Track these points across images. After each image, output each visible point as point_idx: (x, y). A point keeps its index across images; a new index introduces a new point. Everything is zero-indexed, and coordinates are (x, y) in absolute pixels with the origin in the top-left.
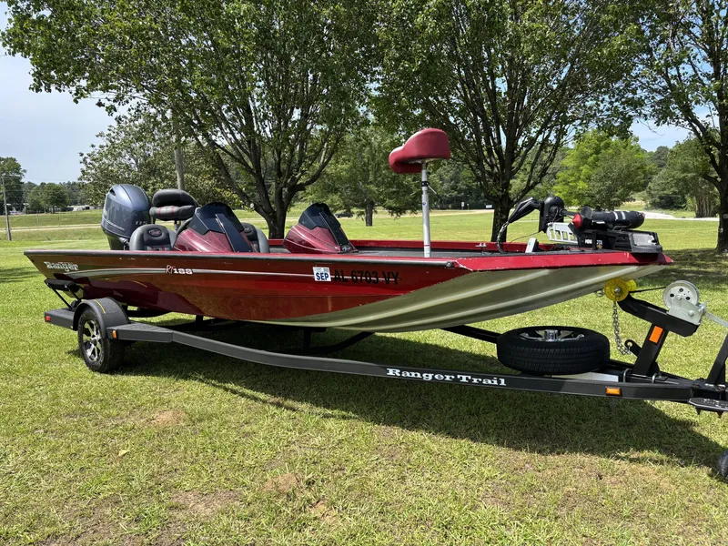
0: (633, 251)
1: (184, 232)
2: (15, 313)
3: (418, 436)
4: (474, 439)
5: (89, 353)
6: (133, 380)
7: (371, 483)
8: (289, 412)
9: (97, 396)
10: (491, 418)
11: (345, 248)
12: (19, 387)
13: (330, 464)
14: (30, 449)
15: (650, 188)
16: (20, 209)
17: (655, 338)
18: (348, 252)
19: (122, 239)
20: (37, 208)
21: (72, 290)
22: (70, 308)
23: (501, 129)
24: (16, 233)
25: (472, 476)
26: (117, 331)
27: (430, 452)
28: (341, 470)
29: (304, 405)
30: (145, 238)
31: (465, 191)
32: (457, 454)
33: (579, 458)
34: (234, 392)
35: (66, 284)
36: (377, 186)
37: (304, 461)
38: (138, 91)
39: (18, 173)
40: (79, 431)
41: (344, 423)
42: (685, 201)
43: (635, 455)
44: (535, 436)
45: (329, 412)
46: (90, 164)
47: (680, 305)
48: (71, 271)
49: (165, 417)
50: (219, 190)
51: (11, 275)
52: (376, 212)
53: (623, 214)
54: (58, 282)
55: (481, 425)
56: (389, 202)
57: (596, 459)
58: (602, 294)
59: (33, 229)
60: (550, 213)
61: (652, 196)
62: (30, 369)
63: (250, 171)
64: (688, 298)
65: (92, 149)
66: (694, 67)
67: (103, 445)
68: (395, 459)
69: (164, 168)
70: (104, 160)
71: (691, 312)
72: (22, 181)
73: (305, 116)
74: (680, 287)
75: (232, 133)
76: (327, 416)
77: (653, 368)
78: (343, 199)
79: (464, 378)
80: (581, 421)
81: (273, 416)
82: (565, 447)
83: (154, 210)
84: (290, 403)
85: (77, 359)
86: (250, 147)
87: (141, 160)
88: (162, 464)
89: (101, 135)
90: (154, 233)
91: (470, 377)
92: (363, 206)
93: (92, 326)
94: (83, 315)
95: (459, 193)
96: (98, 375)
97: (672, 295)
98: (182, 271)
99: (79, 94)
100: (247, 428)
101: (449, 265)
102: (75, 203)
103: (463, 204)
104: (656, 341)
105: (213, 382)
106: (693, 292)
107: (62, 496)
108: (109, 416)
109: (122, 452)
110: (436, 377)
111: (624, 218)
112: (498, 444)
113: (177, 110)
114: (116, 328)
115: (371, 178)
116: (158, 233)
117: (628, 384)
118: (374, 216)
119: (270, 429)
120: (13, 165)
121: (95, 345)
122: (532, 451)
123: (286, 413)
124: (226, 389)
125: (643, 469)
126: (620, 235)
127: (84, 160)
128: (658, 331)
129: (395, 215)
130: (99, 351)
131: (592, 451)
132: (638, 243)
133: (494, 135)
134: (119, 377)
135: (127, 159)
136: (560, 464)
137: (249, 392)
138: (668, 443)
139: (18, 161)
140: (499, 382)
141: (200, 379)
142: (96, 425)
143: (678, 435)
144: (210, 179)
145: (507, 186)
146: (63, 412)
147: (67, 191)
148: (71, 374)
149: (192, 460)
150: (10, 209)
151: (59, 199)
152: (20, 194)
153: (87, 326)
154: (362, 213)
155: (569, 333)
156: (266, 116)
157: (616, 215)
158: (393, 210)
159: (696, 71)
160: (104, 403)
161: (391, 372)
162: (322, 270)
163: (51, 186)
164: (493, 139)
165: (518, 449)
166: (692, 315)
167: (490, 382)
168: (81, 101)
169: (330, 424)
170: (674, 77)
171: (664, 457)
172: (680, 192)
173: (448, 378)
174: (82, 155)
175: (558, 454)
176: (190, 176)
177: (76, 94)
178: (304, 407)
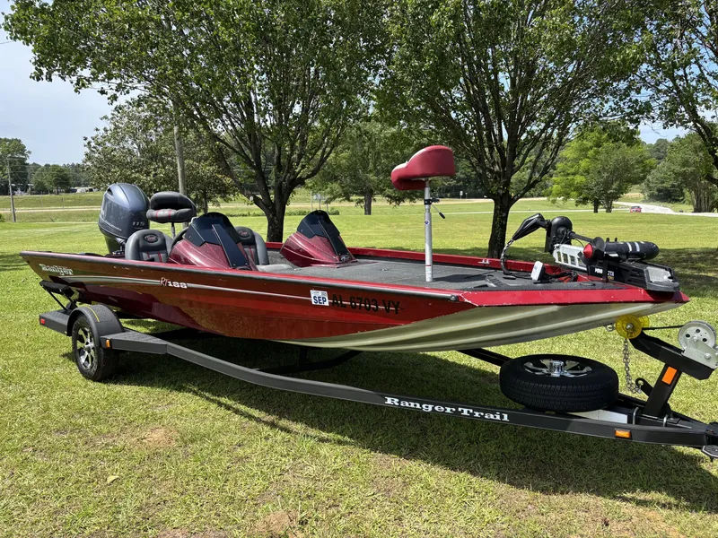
0: (648, 288)
1: (179, 243)
2: (12, 307)
3: (416, 467)
4: (473, 473)
5: (83, 360)
6: (125, 390)
7: (367, 524)
8: (283, 434)
9: (89, 409)
10: (492, 448)
11: (343, 258)
12: (11, 395)
13: (324, 499)
14: (17, 471)
15: (648, 180)
16: (24, 189)
17: (667, 379)
18: (346, 262)
19: (119, 240)
20: (41, 190)
21: (68, 293)
22: (65, 311)
23: (503, 126)
24: (20, 213)
25: (472, 519)
26: (111, 341)
27: (427, 487)
28: (335, 506)
29: (299, 426)
30: (141, 244)
31: (463, 180)
32: (456, 490)
33: (585, 498)
34: (228, 408)
35: (61, 287)
36: (377, 174)
37: (298, 495)
38: (139, 82)
39: (23, 154)
40: (68, 451)
41: (339, 449)
42: (683, 194)
43: (642, 496)
44: (537, 469)
45: (324, 435)
46: (94, 147)
47: (696, 347)
48: (66, 275)
49: (156, 436)
50: (220, 176)
51: (12, 262)
52: (375, 200)
53: (637, 245)
54: (54, 284)
55: (481, 455)
56: (389, 191)
57: (601, 501)
58: (613, 328)
59: (38, 210)
60: (557, 234)
61: (650, 188)
62: (22, 374)
63: (251, 164)
64: (705, 340)
65: (96, 133)
66: (700, 66)
67: (92, 469)
68: (392, 494)
69: (166, 154)
70: (108, 145)
71: (708, 355)
72: (27, 162)
73: (305, 110)
74: (696, 328)
75: (233, 125)
76: (322, 440)
77: (665, 410)
78: (343, 187)
79: (465, 411)
80: (585, 454)
81: (266, 438)
82: (569, 485)
83: (151, 213)
84: (284, 423)
85: (71, 363)
86: (250, 140)
87: (143, 145)
88: (151, 494)
89: (106, 117)
90: (149, 239)
91: (471, 411)
92: (362, 193)
93: (86, 333)
94: (77, 322)
95: (458, 182)
96: (91, 384)
97: (688, 336)
98: (176, 284)
99: (81, 84)
100: (240, 451)
101: (453, 298)
102: (79, 185)
103: (461, 193)
104: (669, 383)
105: (207, 394)
106: (710, 334)
107: (47, 530)
108: (99, 433)
109: (111, 478)
110: (436, 408)
111: (638, 250)
112: (499, 480)
113: (178, 102)
114: (110, 337)
115: (371, 166)
116: (154, 238)
117: (638, 427)
118: (373, 204)
119: (264, 454)
120: (17, 147)
121: (89, 352)
122: (535, 490)
123: (281, 435)
124: (220, 404)
125: (651, 515)
126: (634, 270)
127: (89, 143)
128: (671, 372)
129: (394, 204)
130: (92, 359)
131: (598, 492)
132: (653, 279)
133: (496, 132)
134: (112, 386)
135: (129, 144)
136: (564, 505)
137: (242, 408)
138: (676, 483)
139: (23, 143)
140: (502, 417)
141: (194, 392)
142: (86, 443)
143: (686, 473)
144: (211, 165)
145: (508, 184)
146: (53, 426)
147: (71, 174)
148: (65, 382)
149: (181, 490)
150: (14, 189)
151: (63, 180)
152: (25, 175)
153: (81, 332)
154: (360, 201)
155: (574, 364)
156: (266, 110)
157: (630, 246)
158: (392, 199)
159: (701, 71)
160: (95, 418)
161: (389, 401)
162: (320, 293)
163: (55, 167)
164: (495, 136)
165: (520, 486)
166: (709, 359)
167: (492, 416)
168: (83, 90)
169: (325, 450)
170: (681, 78)
171: (672, 500)
172: (679, 185)
173: (448, 410)
174: (86, 139)
175: (562, 493)
176: (191, 162)
177: (76, 84)
178: (298, 427)
